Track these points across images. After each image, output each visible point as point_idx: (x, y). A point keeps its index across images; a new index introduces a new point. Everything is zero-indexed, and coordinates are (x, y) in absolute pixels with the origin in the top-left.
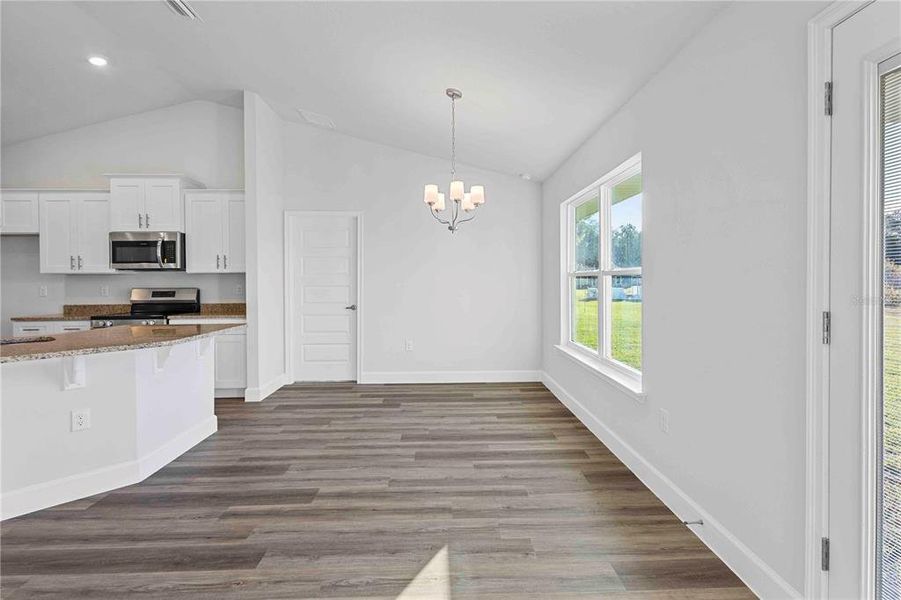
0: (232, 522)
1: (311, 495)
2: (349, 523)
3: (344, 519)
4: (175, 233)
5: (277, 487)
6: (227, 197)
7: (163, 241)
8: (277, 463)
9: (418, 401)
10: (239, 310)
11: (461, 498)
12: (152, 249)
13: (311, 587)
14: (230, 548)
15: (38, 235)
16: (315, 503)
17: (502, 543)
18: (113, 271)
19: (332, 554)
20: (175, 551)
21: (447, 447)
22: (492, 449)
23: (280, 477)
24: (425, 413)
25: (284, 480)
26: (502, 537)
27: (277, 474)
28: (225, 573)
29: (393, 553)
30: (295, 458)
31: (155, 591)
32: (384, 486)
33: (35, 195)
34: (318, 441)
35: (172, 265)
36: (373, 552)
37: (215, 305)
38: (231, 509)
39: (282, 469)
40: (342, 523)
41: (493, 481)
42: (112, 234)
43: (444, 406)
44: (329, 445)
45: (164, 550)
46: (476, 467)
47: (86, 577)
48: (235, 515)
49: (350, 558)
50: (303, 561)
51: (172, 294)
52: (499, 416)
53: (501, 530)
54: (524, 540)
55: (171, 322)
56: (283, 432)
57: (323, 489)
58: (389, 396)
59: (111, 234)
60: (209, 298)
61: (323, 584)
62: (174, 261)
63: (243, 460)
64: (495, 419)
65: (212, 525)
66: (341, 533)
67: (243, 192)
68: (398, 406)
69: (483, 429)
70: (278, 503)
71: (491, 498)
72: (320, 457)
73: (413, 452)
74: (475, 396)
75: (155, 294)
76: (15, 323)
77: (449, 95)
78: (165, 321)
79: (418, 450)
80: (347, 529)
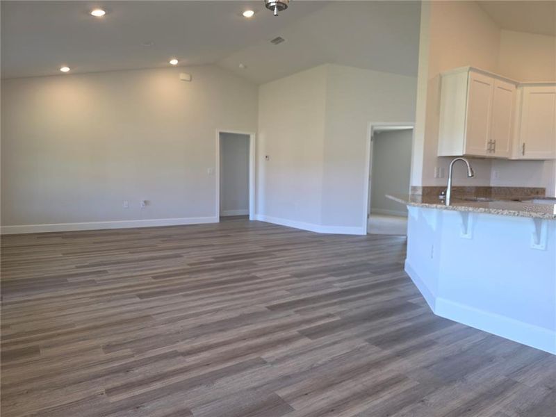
53: (131, 353)
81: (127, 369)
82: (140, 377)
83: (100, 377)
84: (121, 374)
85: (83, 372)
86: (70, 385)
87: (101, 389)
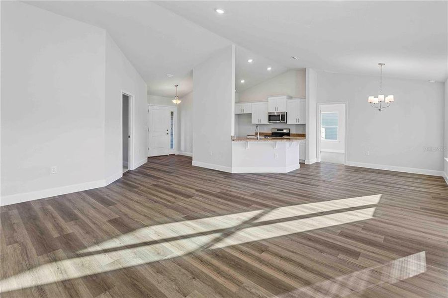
4: (284, 112)
6: (299, 100)
10: (304, 136)
15: (251, 114)
33: (251, 104)
35: (283, 122)
37: (294, 134)
42: (269, 113)
60: (293, 132)
62: (284, 120)
67: (305, 98)
75: (278, 130)
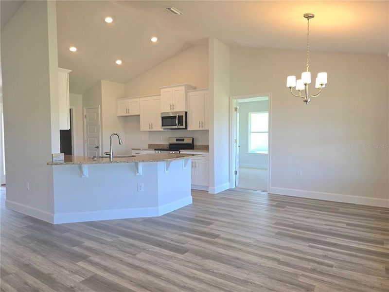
0: (182, 237)
1: (217, 236)
2: (226, 251)
3: (225, 249)
5: (205, 230)
7: (179, 116)
8: (210, 221)
9: (298, 207)
11: (288, 257)
12: (174, 119)
13: (199, 267)
14: (177, 246)
16: (216, 240)
17: (297, 282)
18: (162, 130)
19: (214, 260)
20: (161, 241)
21: (299, 233)
22: (327, 240)
23: (207, 226)
24: (298, 214)
25: (208, 228)
26: (299, 280)
27: (207, 225)
28: (172, 253)
29: (238, 268)
30: (218, 220)
31: (150, 251)
32: (251, 241)
34: (232, 216)
36: (230, 265)
38: (184, 233)
39: (210, 224)
40: (223, 250)
41: (316, 256)
43: (314, 213)
44: (235, 218)
45: (157, 240)
46: (310, 246)
47: (134, 241)
48: (184, 235)
49: (218, 263)
50: (200, 258)
51: (183, 140)
52: (348, 224)
53: (301, 277)
54: (312, 285)
55: (181, 153)
56: (218, 209)
57: (223, 236)
58: (281, 201)
59: (161, 113)
61: (204, 268)
63: (196, 216)
64: (345, 226)
65: (175, 237)
66: (220, 253)
68: (284, 207)
69: (330, 229)
70: (202, 235)
71: (307, 262)
72: (229, 223)
73: (277, 231)
74: (340, 211)
76: (133, 151)
77: (306, 17)
78: (178, 152)
79: (280, 230)
80: (224, 253)
81: (314, 271)
82: (311, 264)
83: (330, 275)
84: (319, 270)
85: (337, 282)
86: (348, 279)
87: (334, 269)
